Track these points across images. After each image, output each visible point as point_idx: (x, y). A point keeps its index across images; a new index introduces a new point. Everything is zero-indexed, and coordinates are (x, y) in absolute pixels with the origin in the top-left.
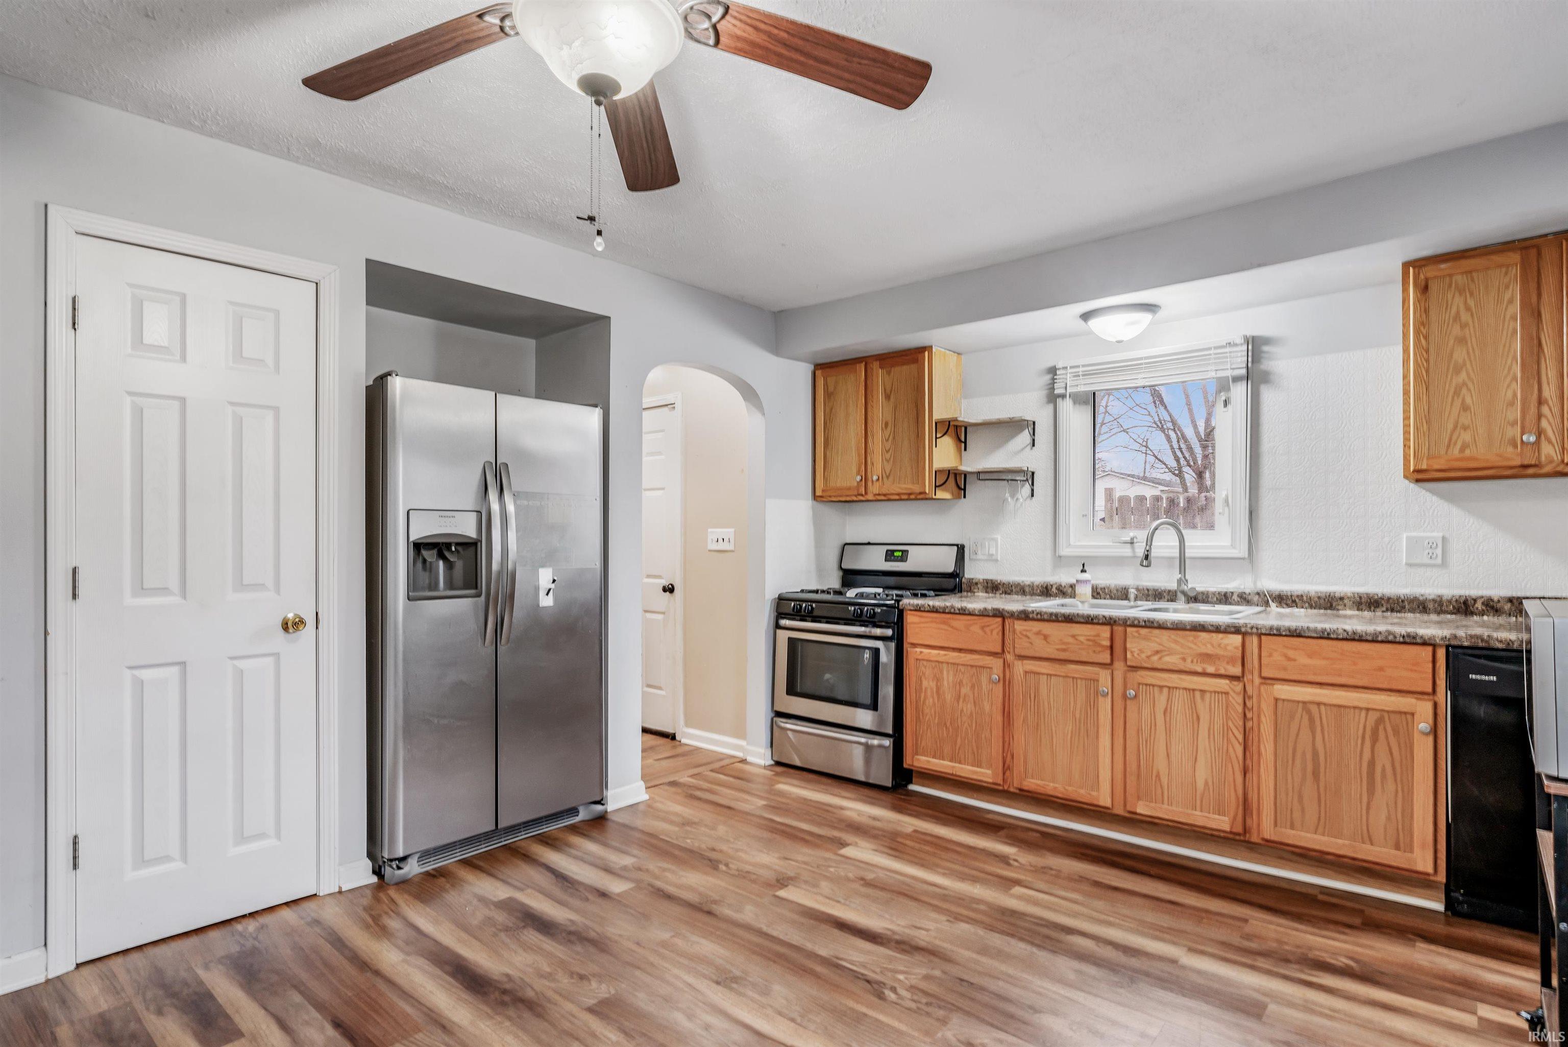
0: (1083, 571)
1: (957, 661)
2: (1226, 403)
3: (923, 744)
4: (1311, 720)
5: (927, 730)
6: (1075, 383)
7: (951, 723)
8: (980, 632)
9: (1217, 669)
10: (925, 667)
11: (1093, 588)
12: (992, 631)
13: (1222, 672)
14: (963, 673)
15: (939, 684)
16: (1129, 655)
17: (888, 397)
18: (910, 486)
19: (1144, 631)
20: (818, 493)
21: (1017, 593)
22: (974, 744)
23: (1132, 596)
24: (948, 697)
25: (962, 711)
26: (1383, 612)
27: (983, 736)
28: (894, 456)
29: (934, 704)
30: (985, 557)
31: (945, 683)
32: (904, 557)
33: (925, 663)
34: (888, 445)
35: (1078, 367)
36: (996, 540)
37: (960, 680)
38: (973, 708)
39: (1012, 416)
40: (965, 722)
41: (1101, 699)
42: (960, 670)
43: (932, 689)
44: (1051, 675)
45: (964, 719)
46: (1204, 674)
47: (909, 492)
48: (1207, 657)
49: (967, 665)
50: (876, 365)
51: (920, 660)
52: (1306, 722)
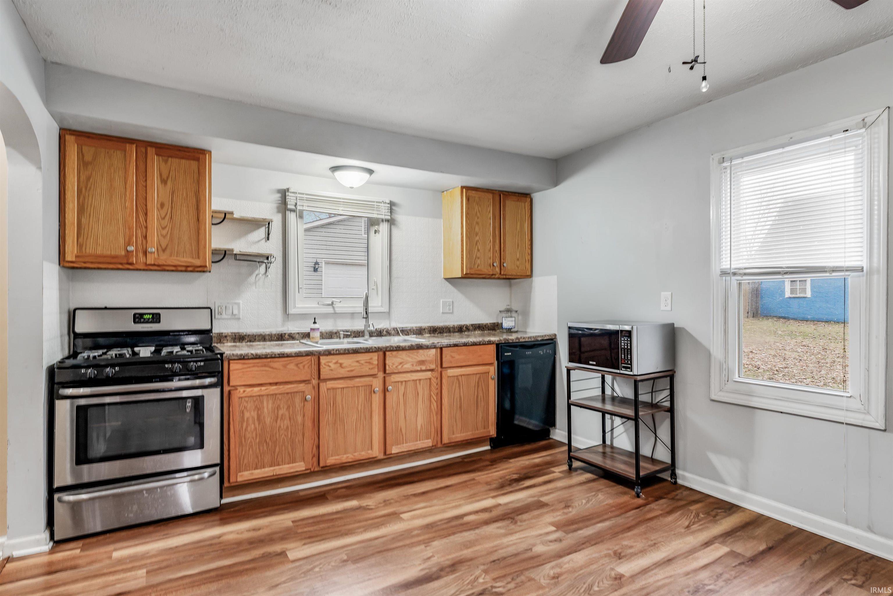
0: (315, 323)
1: (276, 392)
2: (376, 232)
3: (246, 461)
4: (459, 383)
5: (249, 449)
6: (301, 204)
7: (270, 439)
8: (295, 368)
9: (426, 367)
10: (247, 402)
12: (304, 366)
13: (428, 368)
14: (280, 400)
15: (260, 412)
16: (387, 368)
17: (164, 182)
18: (190, 260)
19: (394, 353)
22: (289, 447)
23: (342, 336)
24: (268, 420)
25: (280, 427)
27: (297, 440)
29: (255, 429)
30: (229, 317)
31: (265, 410)
32: (156, 318)
33: (247, 399)
34: (165, 222)
35: (303, 194)
36: (238, 304)
37: (278, 406)
38: (289, 423)
40: (282, 435)
42: (278, 398)
43: (253, 417)
44: (343, 388)
45: (281, 432)
46: (422, 371)
47: (188, 264)
48: (422, 362)
49: (284, 394)
50: (151, 151)
51: (242, 398)
52: (457, 385)
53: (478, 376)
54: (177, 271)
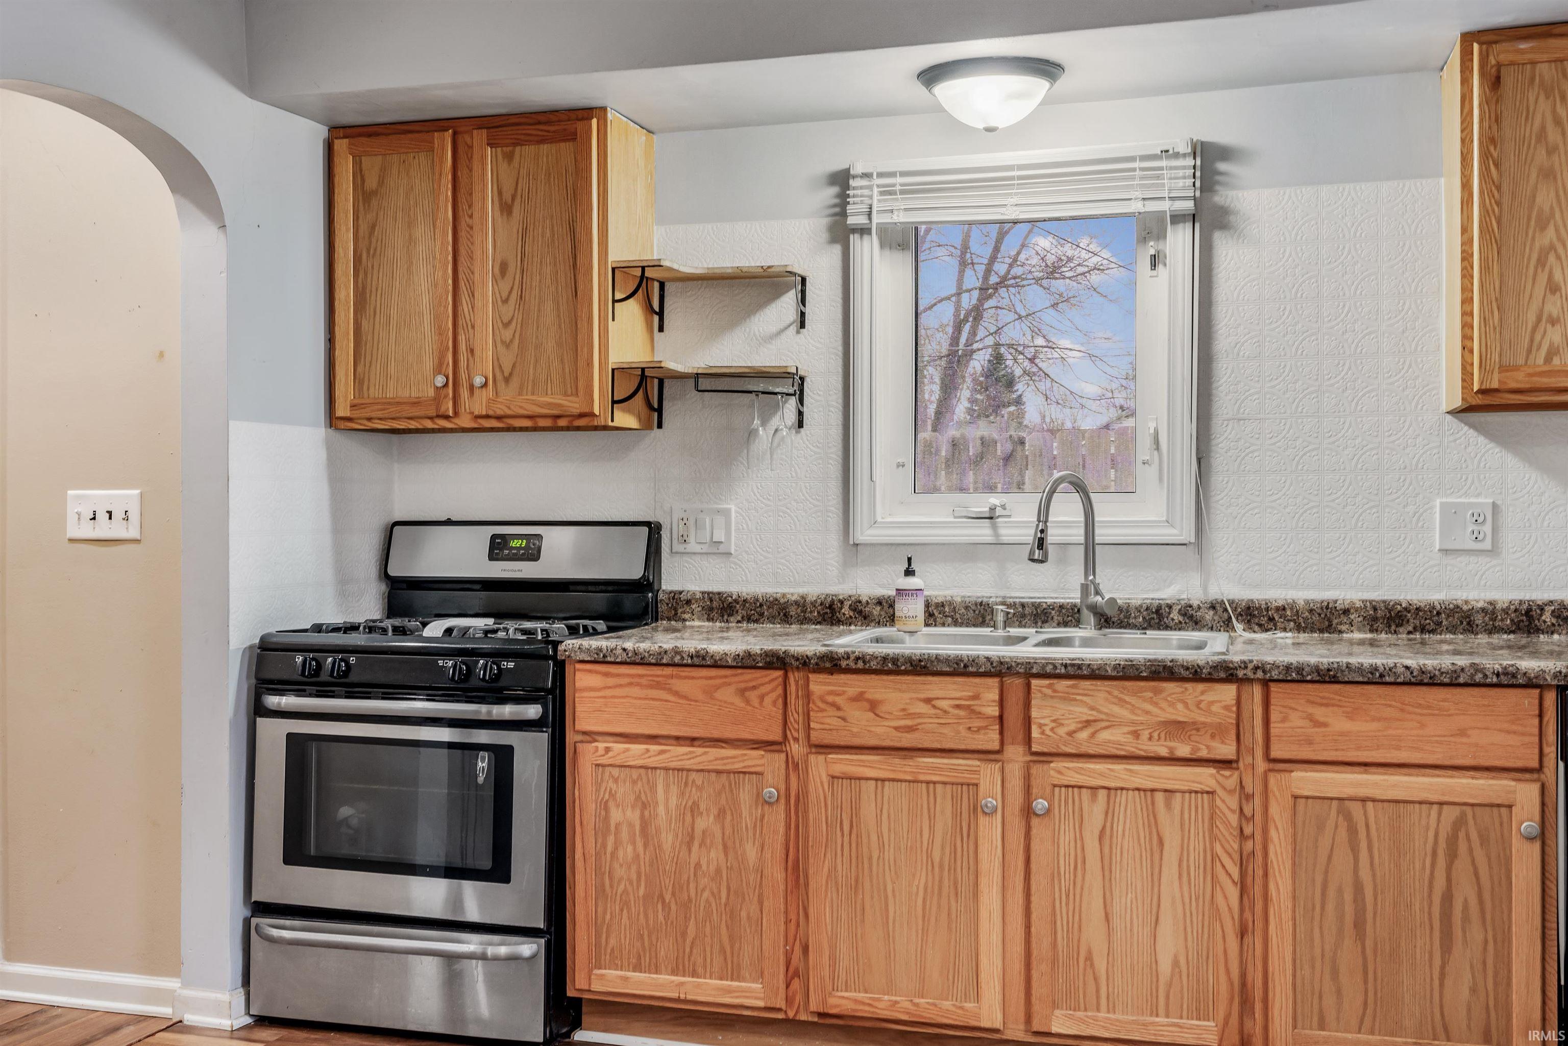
0: (909, 572)
1: (688, 764)
2: (1154, 261)
3: (613, 942)
4: (1352, 830)
5: (622, 910)
6: (887, 206)
7: (673, 894)
8: (738, 702)
9: (1195, 750)
10: (616, 780)
11: (927, 605)
12: (762, 698)
13: (1203, 753)
14: (700, 789)
15: (647, 813)
16: (1035, 733)
17: (506, 208)
18: (559, 400)
19: (1062, 685)
20: (342, 410)
21: (772, 619)
22: (724, 931)
23: (1000, 618)
24: (668, 840)
25: (698, 865)
26: (1409, 633)
27: (744, 914)
28: (521, 335)
29: (637, 856)
30: (705, 548)
31: (661, 809)
32: (535, 550)
33: (616, 772)
34: (508, 311)
35: (892, 174)
36: (726, 513)
37: (694, 803)
38: (722, 856)
39: (765, 264)
40: (703, 890)
41: (983, 820)
42: (694, 781)
43: (631, 825)
44: (883, 780)
45: (704, 881)
46: (1173, 760)
47: (555, 412)
48: (1176, 728)
49: (709, 771)
50: (479, 137)
51: (603, 766)
52: (1343, 833)
53: (1451, 814)
54: (535, 429)
